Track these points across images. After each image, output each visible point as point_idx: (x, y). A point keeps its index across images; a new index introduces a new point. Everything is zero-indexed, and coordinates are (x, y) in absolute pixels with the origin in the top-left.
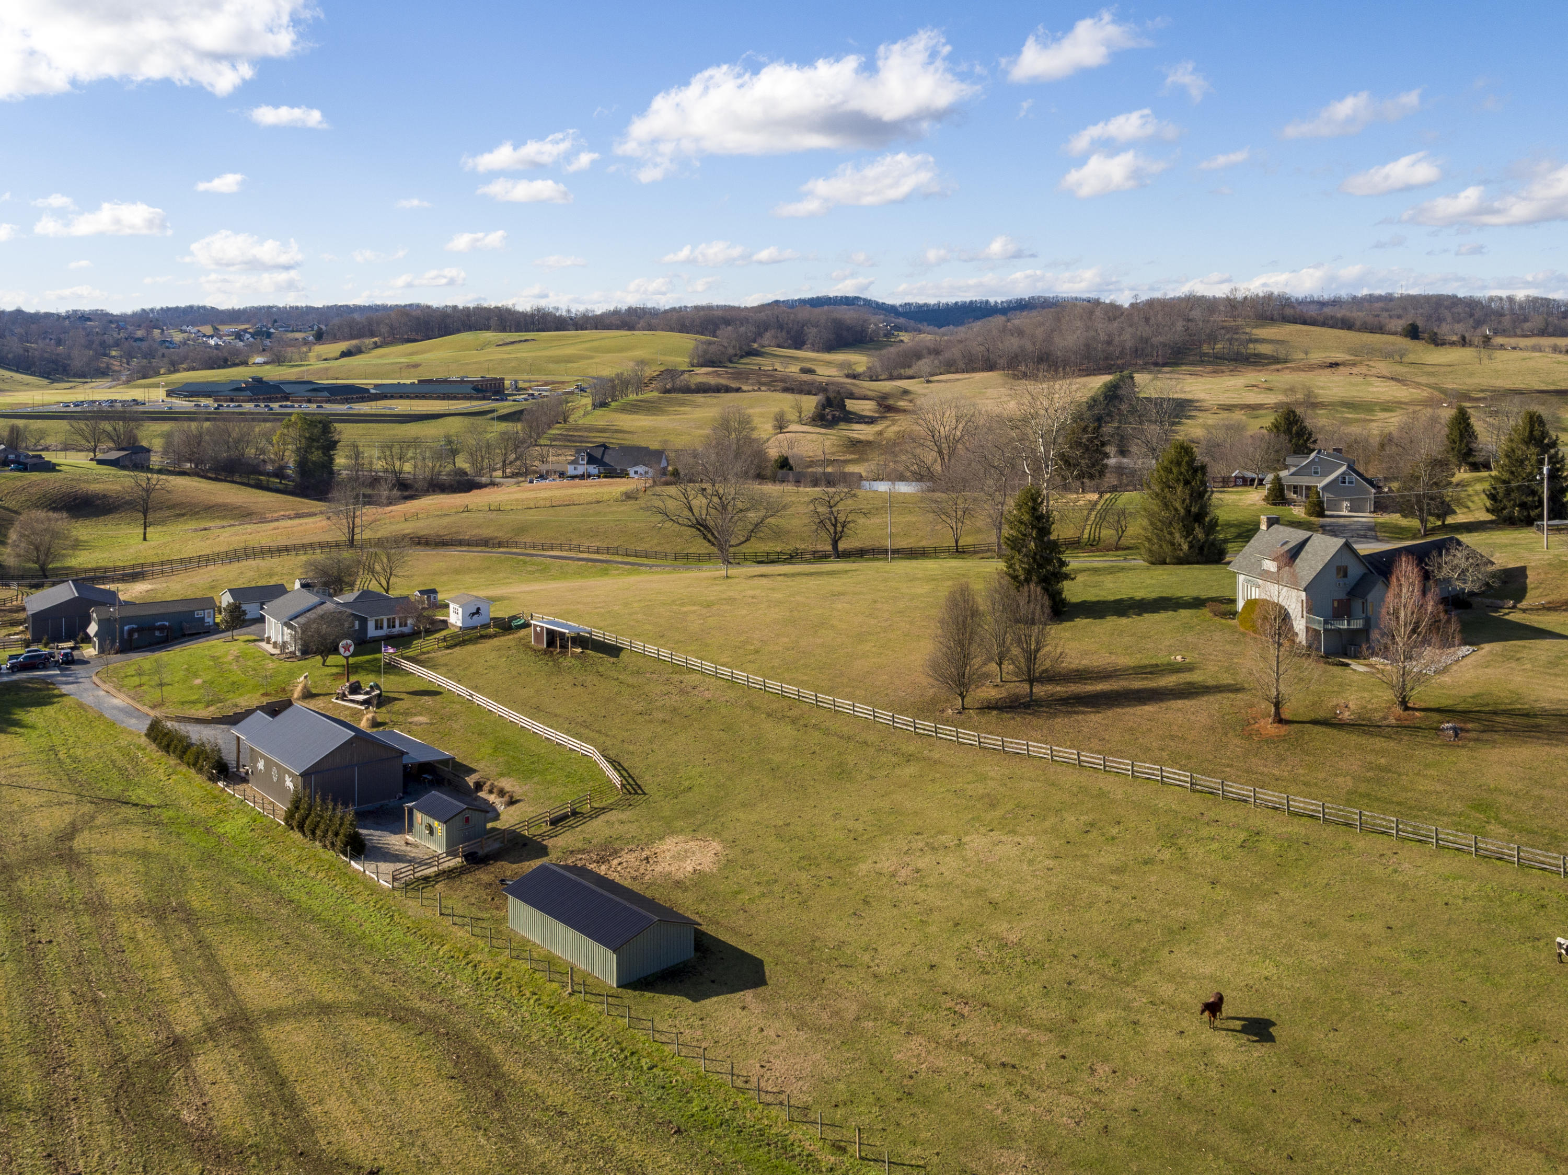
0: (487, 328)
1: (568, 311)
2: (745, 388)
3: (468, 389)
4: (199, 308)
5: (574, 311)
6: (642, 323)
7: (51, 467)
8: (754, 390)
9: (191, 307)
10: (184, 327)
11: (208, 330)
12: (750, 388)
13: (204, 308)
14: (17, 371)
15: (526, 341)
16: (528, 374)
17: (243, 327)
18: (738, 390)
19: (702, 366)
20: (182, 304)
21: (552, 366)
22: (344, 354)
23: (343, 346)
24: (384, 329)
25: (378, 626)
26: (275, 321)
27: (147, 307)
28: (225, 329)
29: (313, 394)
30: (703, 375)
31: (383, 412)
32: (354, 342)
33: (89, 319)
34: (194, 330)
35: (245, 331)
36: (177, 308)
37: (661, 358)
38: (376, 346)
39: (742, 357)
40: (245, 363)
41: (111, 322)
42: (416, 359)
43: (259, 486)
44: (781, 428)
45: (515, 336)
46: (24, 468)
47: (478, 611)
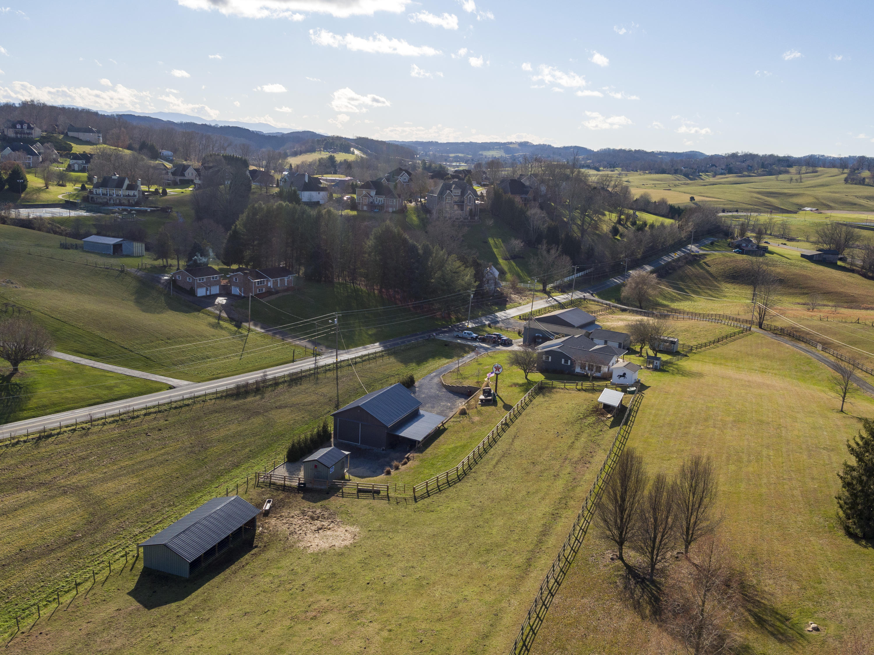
7: (762, 252)
25: (583, 367)
46: (742, 252)
47: (624, 375)
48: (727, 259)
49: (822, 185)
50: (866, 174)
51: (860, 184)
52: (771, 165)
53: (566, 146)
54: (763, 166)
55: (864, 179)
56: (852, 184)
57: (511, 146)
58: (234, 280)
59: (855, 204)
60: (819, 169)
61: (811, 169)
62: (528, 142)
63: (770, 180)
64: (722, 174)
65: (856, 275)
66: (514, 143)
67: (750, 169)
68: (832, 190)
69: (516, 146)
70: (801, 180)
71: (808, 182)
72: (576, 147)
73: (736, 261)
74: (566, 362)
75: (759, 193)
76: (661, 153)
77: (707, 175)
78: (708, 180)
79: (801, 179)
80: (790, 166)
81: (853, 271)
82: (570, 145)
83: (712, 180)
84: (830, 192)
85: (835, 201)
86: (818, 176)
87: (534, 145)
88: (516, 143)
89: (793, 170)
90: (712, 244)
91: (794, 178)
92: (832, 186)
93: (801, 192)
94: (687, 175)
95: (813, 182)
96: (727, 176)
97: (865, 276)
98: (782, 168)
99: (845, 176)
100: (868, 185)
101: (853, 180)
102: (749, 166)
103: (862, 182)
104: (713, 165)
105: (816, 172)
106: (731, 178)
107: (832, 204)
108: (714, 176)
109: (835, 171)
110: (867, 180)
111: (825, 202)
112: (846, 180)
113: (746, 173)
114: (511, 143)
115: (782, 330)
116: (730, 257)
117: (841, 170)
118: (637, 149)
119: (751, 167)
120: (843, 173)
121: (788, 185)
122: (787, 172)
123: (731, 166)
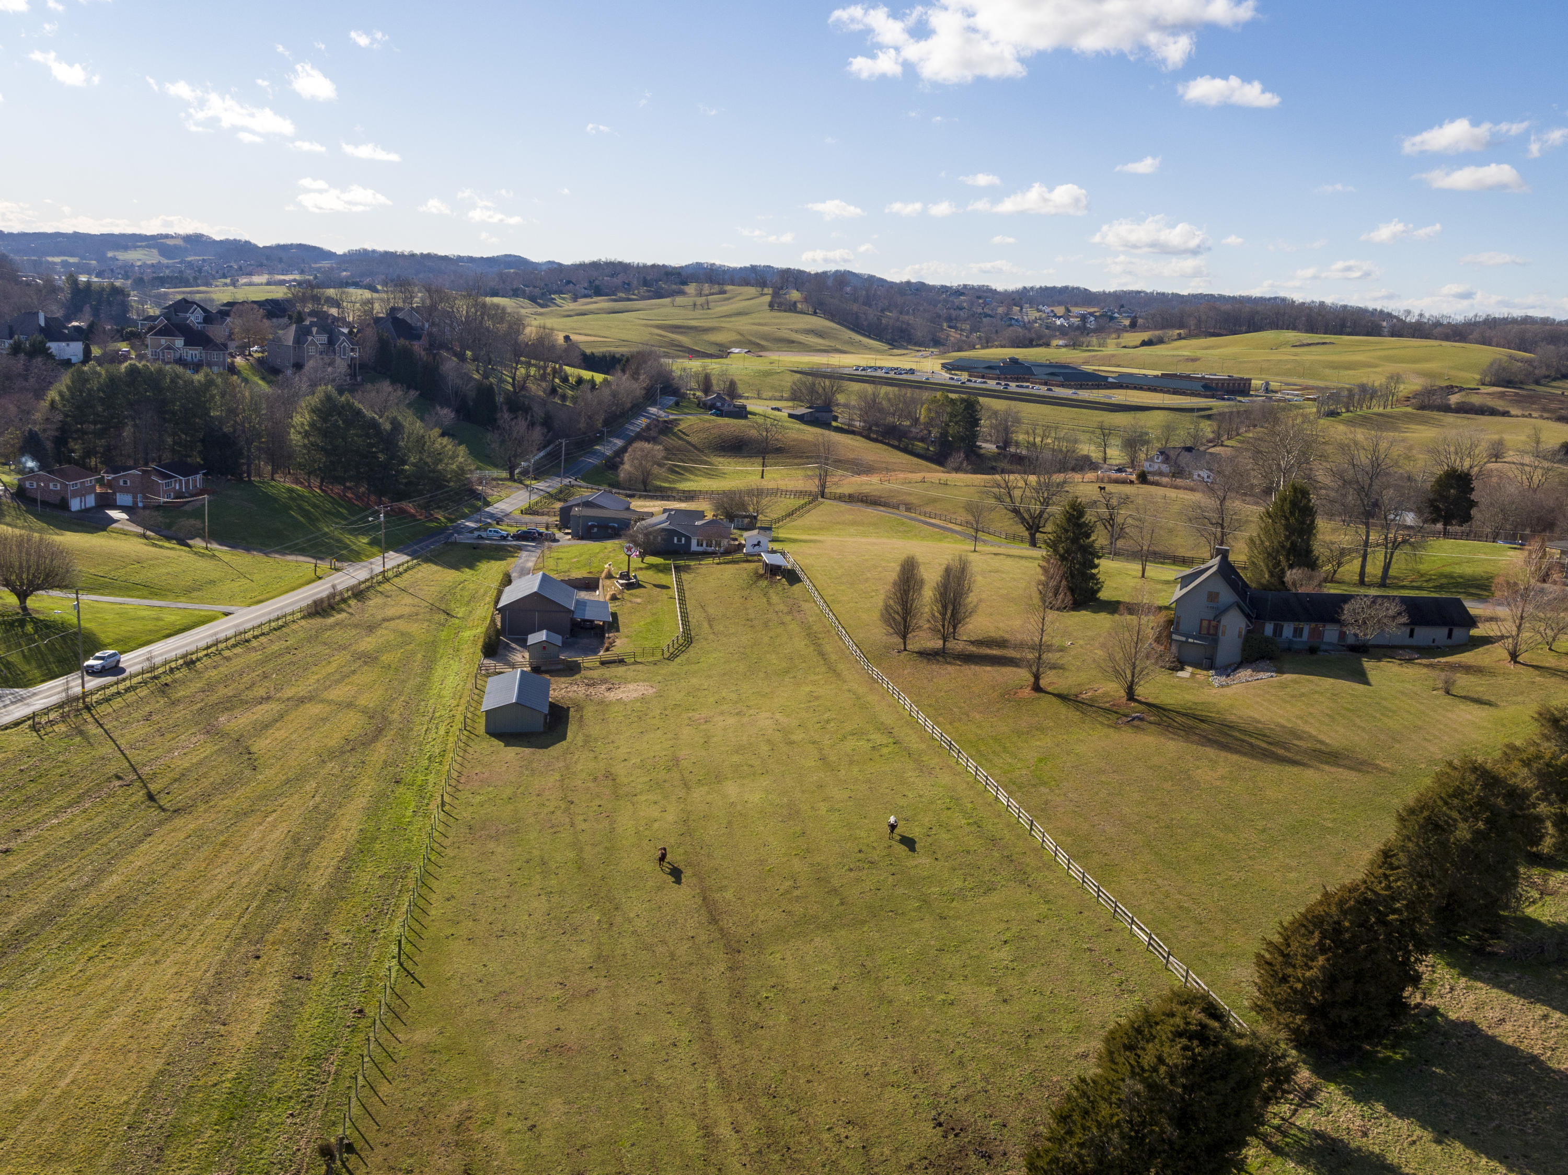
0: (1294, 328)
1: (1421, 315)
2: (1513, 412)
3: (1198, 386)
4: (1073, 289)
5: (1427, 315)
6: (1476, 335)
7: (742, 413)
8: (1523, 416)
9: (1066, 288)
10: (1041, 307)
11: (1060, 310)
12: (1519, 412)
13: (1078, 288)
14: (869, 337)
15: (1324, 343)
16: (1299, 377)
17: (1092, 310)
18: (1505, 414)
19: (1494, 385)
20: (1059, 284)
21: (1327, 371)
22: (1144, 344)
23: (1146, 336)
24: (1192, 322)
25: (700, 544)
26: (1122, 306)
27: (1028, 285)
28: (1076, 310)
29: (1051, 378)
30: (1487, 395)
31: (1102, 400)
32: (1157, 333)
33: (962, 294)
34: (1048, 309)
35: (1091, 314)
36: (1054, 288)
37: (1453, 373)
38: (1180, 337)
39: (1555, 379)
40: (1047, 345)
41: (979, 297)
42: (1199, 353)
43: (906, 451)
44: (1497, 456)
45: (1316, 338)
46: (720, 413)
47: (759, 544)
48: (707, 425)
49: (739, 314)
50: (795, 295)
51: (790, 310)
52: (657, 281)
53: (282, 243)
54: (645, 283)
55: (795, 303)
56: (780, 311)
57: (170, 242)
58: (121, 483)
59: (793, 342)
60: (729, 288)
61: (716, 288)
62: (202, 236)
63: (664, 306)
64: (586, 296)
65: (858, 438)
66: (172, 237)
67: (627, 287)
68: (757, 321)
69: (179, 242)
70: (706, 306)
71: (719, 309)
72: (300, 246)
73: (719, 427)
74: (679, 540)
75: (658, 327)
76: (460, 259)
77: (563, 299)
78: (566, 307)
79: (708, 303)
80: (685, 283)
81: (853, 433)
82: (289, 242)
83: (572, 306)
84: (754, 324)
85: (765, 337)
86: (729, 299)
87: (215, 241)
88: (177, 236)
89: (691, 289)
90: (677, 404)
91: (698, 303)
92: (754, 315)
93: (717, 325)
94: (533, 299)
95: (725, 308)
96: (595, 299)
97: (868, 438)
98: (674, 287)
99: (768, 299)
100: (802, 312)
101: (780, 304)
102: (624, 283)
103: (792, 308)
104: (569, 282)
105: (724, 292)
106: (602, 303)
107: (763, 343)
108: (575, 299)
109: (752, 291)
110: (799, 306)
111: (753, 339)
112: (771, 305)
113: (623, 295)
114: (167, 236)
115: (850, 496)
116: (709, 421)
117: (759, 289)
118: (425, 252)
119: (628, 284)
120: (763, 295)
121: (691, 314)
122: (682, 293)
123: (597, 282)
